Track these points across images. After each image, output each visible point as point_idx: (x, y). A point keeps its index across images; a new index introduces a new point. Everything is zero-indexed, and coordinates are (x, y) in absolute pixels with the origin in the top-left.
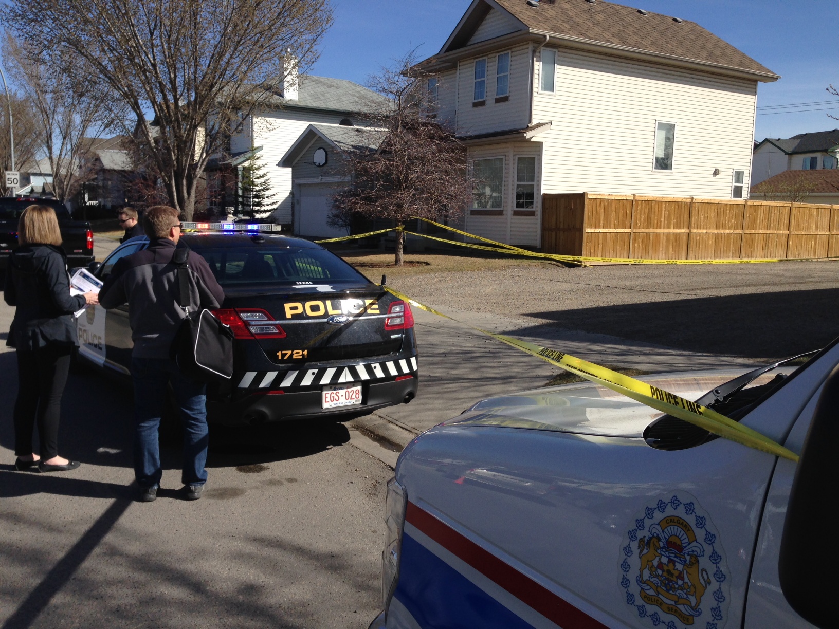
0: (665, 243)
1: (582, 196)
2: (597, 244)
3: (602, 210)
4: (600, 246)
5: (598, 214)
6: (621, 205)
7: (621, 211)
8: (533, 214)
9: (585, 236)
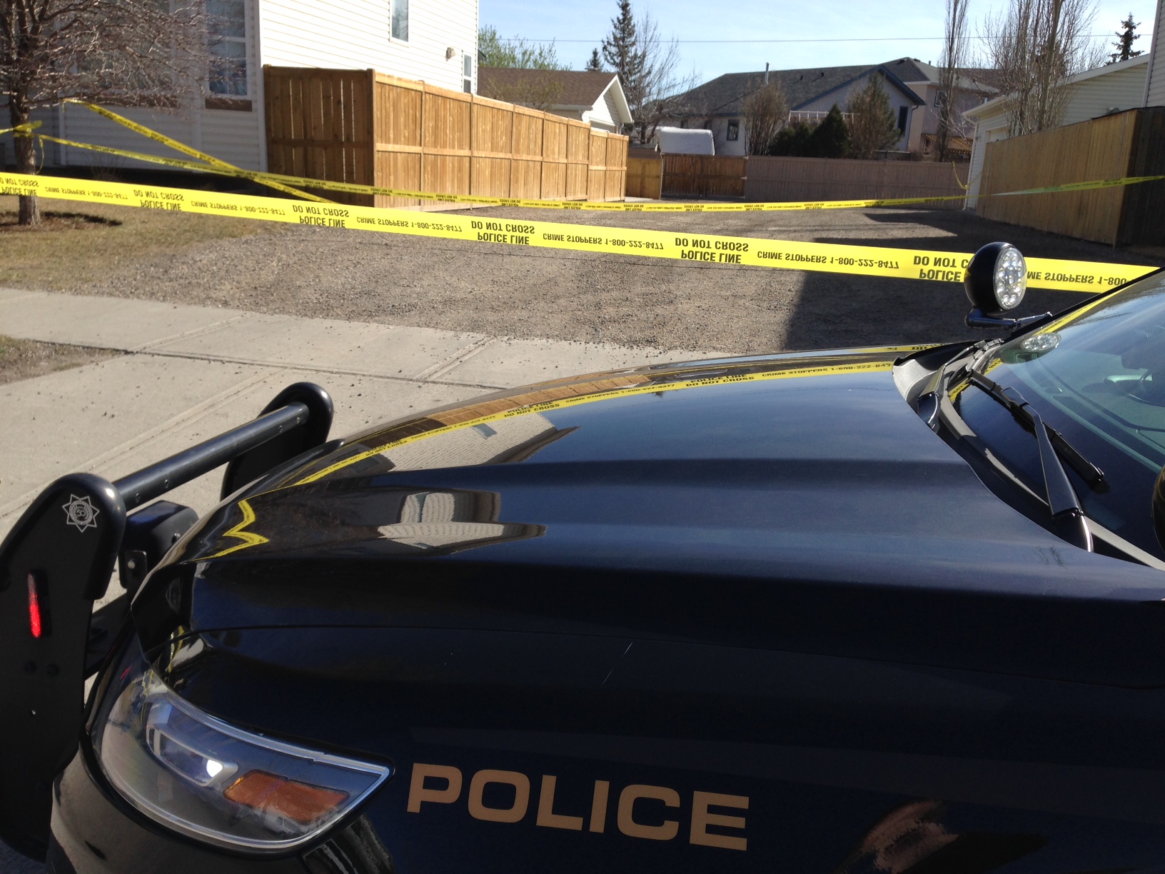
0: (451, 175)
1: (365, 78)
2: (388, 176)
3: (392, 108)
4: (392, 178)
5: (387, 116)
6: (410, 99)
7: (411, 112)
8: (247, 106)
9: (376, 156)
